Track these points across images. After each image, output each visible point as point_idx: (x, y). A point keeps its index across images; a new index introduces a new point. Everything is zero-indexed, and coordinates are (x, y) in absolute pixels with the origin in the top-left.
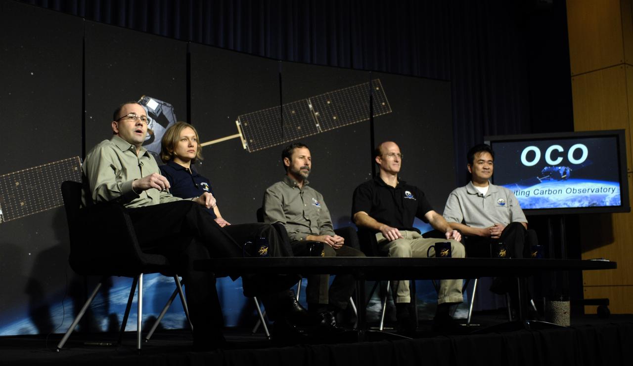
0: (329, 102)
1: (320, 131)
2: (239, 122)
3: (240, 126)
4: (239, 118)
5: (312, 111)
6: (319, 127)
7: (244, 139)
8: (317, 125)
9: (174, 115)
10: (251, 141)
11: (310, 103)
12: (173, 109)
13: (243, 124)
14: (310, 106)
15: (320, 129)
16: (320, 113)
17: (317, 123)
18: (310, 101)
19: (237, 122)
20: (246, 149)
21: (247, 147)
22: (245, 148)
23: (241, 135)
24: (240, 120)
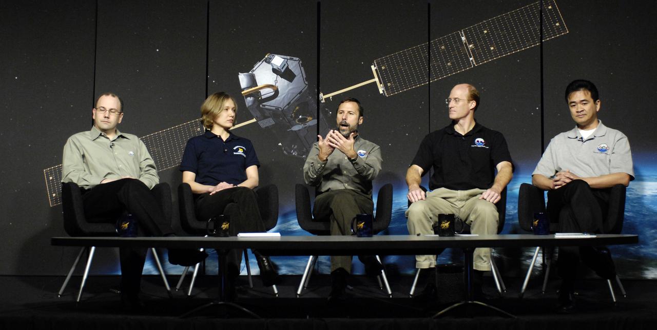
0: (485, 32)
1: (474, 65)
2: (375, 66)
3: (376, 70)
4: (375, 62)
5: (465, 43)
6: (474, 61)
7: (381, 83)
8: (471, 59)
9: (302, 68)
10: (389, 84)
11: (463, 35)
12: (301, 62)
13: (380, 68)
14: (463, 38)
15: (474, 63)
16: (475, 45)
17: (471, 57)
18: (463, 32)
19: (373, 67)
20: (382, 94)
21: (383, 91)
22: (381, 92)
23: (376, 79)
24: (376, 64)
